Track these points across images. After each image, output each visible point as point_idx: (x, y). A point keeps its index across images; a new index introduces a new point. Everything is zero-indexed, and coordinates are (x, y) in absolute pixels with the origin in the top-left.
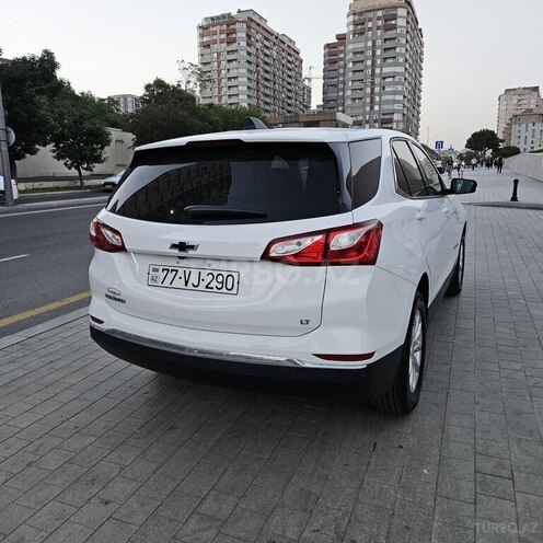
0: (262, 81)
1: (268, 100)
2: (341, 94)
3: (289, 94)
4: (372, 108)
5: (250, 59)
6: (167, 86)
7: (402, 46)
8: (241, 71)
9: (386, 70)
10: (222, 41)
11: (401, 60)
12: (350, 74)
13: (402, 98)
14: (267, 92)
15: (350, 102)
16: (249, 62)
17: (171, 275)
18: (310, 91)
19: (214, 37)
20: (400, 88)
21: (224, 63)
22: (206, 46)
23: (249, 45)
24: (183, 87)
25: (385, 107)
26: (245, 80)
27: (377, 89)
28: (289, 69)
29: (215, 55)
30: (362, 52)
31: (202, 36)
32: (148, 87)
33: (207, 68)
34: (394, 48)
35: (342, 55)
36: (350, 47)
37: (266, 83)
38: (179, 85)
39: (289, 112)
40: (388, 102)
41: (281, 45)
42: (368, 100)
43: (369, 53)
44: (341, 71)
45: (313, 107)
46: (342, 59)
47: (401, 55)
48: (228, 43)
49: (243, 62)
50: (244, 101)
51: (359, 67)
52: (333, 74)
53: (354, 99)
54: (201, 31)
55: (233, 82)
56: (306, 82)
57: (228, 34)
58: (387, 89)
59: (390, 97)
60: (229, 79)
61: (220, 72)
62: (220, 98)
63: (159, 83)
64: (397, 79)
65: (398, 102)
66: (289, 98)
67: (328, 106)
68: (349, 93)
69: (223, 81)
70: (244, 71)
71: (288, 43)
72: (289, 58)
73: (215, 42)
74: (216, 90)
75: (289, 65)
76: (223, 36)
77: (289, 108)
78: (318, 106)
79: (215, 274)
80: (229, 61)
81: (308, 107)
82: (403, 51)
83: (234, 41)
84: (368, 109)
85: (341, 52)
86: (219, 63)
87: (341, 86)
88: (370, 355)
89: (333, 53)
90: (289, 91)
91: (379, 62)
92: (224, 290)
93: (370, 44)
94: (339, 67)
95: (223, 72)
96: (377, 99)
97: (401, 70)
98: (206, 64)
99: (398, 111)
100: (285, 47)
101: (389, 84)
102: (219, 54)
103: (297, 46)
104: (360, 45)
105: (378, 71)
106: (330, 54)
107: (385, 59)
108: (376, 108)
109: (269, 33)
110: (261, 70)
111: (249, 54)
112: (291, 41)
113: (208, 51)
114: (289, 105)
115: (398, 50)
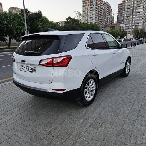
0: (100, 16)
1: (101, 21)
2: (123, 18)
3: (107, 19)
4: (132, 22)
5: (96, 9)
6: (72, 19)
7: (142, 3)
8: (94, 13)
9: (137, 10)
10: (89, 5)
11: (142, 7)
12: (126, 12)
13: (142, 19)
14: (101, 19)
15: (125, 20)
16: (96, 10)
17: (24, 68)
18: (114, 18)
19: (87, 4)
20: (141, 16)
21: (89, 11)
22: (84, 6)
23: (96, 5)
24: (76, 19)
25: (136, 22)
26: (95, 15)
27: (134, 16)
28: (108, 12)
29: (87, 9)
30: (130, 6)
31: (83, 4)
32: (66, 19)
33: (85, 13)
34: (140, 4)
35: (124, 7)
36: (126, 4)
37: (101, 16)
38: (75, 18)
39: (107, 24)
40: (137, 20)
41: (106, 5)
42: (131, 20)
43: (132, 6)
44: (123, 11)
45: (115, 22)
46: (124, 8)
47: (142, 6)
48: (90, 5)
49: (94, 10)
50: (94, 21)
51: (129, 10)
52: (121, 12)
53: (127, 20)
54: (83, 2)
55: (91, 16)
56: (113, 15)
57: (90, 3)
58: (137, 16)
59: (138, 19)
60: (90, 15)
61: (88, 14)
62: (88, 21)
63: (70, 18)
64: (140, 13)
65: (141, 20)
66: (107, 20)
67: (119, 22)
68: (125, 18)
69: (89, 16)
70: (95, 13)
71: (108, 4)
72: (108, 8)
73: (87, 5)
74: (87, 19)
75: (108, 11)
76: (89, 3)
77: (107, 23)
78: (116, 22)
79: (31, 68)
80: (90, 10)
81: (113, 22)
82: (143, 4)
83: (92, 4)
84: (131, 22)
85: (124, 6)
86: (88, 11)
87: (123, 16)
88: (65, 89)
89: (121, 6)
90: (107, 18)
91: (135, 8)
92: (33, 72)
93: (132, 3)
94: (123, 10)
95: (89, 14)
96: (134, 19)
97: (142, 10)
98: (84, 11)
99: (140, 23)
100: (107, 5)
101: (138, 15)
102: (88, 9)
103: (110, 5)
104: (129, 4)
105: (134, 11)
106: (120, 7)
107: (137, 7)
108: (133, 22)
109: (102, 2)
110: (100, 13)
111: (96, 8)
112: (108, 3)
113: (85, 8)
114: (107, 22)
115: (141, 4)
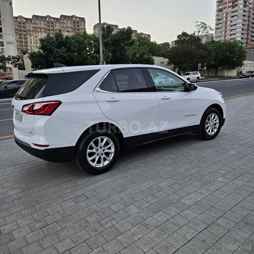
0: (251, 25)
5: (245, 14)
6: (188, 35)
8: (238, 21)
10: (229, 7)
16: (244, 16)
19: (225, 6)
21: (229, 18)
22: (220, 11)
23: (245, 6)
24: (196, 34)
26: (241, 25)
29: (225, 15)
31: (218, 6)
32: (179, 36)
33: (220, 22)
38: (194, 34)
48: (233, 7)
49: (241, 16)
50: (238, 37)
54: (218, 3)
55: (234, 27)
57: (233, 3)
60: (232, 26)
61: (226, 23)
62: (225, 36)
63: (184, 34)
69: (228, 27)
70: (241, 21)
73: (225, 8)
74: (224, 33)
76: (230, 4)
80: (232, 17)
83: (236, 5)
86: (226, 18)
95: (228, 23)
98: (220, 20)
102: (227, 14)
110: (251, 19)
111: (244, 11)
113: (221, 13)
